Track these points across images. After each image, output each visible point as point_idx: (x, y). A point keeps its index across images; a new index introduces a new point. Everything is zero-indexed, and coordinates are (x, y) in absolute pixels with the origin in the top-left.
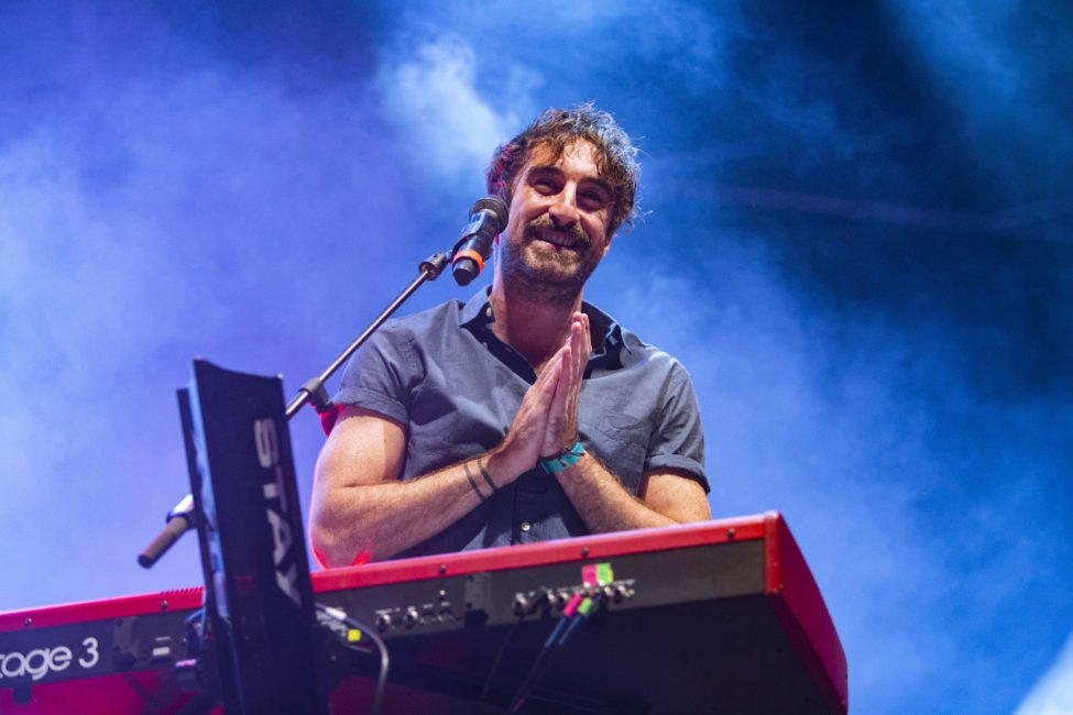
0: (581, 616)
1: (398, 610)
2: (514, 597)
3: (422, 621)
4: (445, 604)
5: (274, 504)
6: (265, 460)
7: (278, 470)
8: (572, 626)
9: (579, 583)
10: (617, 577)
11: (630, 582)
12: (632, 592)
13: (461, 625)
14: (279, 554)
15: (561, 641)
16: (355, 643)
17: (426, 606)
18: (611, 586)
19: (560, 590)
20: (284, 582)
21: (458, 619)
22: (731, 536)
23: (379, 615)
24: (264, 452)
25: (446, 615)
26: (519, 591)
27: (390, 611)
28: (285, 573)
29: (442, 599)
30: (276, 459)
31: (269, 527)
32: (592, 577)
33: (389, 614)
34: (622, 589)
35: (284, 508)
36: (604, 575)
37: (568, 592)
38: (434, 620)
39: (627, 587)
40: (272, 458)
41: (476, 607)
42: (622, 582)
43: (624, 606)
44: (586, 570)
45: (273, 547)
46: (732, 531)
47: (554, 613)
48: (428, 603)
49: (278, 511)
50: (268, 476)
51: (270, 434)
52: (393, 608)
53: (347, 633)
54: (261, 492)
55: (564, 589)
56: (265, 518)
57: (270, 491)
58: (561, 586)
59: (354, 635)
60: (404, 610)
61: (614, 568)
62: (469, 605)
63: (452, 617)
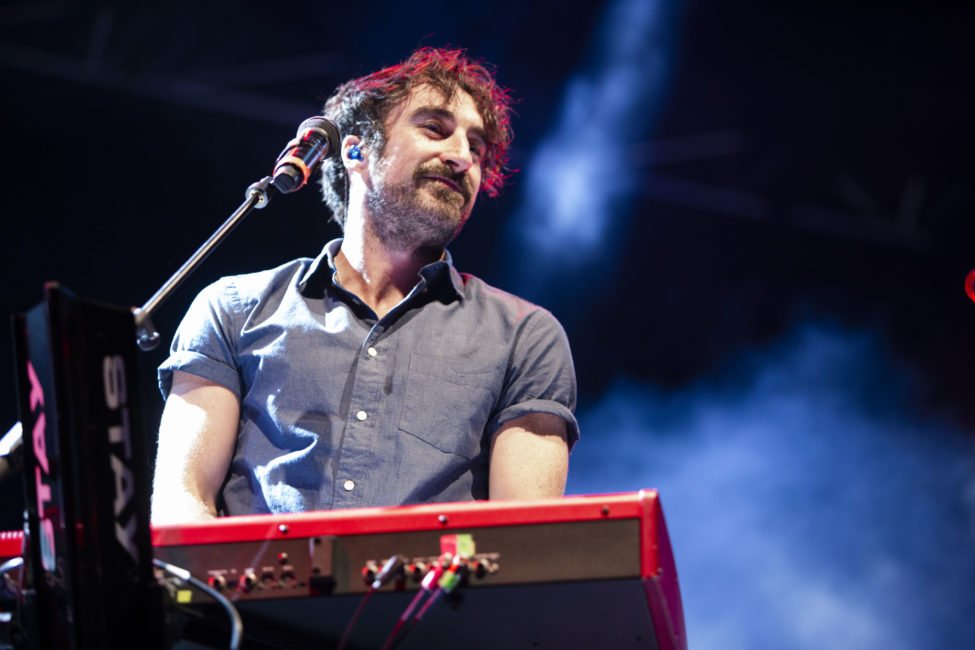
0: (442, 590)
1: (234, 571)
2: (365, 565)
3: (261, 585)
4: (287, 568)
5: (118, 450)
6: (112, 401)
7: (125, 413)
8: (431, 600)
9: (438, 552)
10: (479, 549)
11: (494, 556)
12: (495, 567)
13: (305, 591)
14: (120, 504)
15: (419, 615)
16: (185, 605)
17: (266, 569)
18: (472, 559)
19: (415, 560)
20: (123, 535)
21: (302, 585)
22: (605, 513)
23: (212, 576)
24: (112, 391)
25: (288, 579)
26: (371, 559)
27: (225, 572)
28: (124, 525)
29: (284, 562)
30: (124, 400)
31: (112, 474)
32: (453, 549)
33: (224, 576)
34: (485, 562)
35: (128, 454)
36: (464, 548)
37: (425, 563)
38: (274, 584)
39: (491, 561)
40: (119, 398)
41: (325, 572)
42: (485, 555)
43: (487, 580)
44: (445, 540)
45: (113, 496)
46: (606, 507)
47: (410, 584)
48: (268, 565)
49: (121, 457)
50: (114, 418)
51: (119, 373)
52: (228, 568)
53: (176, 594)
54: (106, 435)
55: (420, 559)
56: (108, 463)
57: (115, 434)
58: (418, 556)
59: (184, 597)
60: (241, 572)
61: (475, 539)
62: (316, 571)
63: (294, 582)
